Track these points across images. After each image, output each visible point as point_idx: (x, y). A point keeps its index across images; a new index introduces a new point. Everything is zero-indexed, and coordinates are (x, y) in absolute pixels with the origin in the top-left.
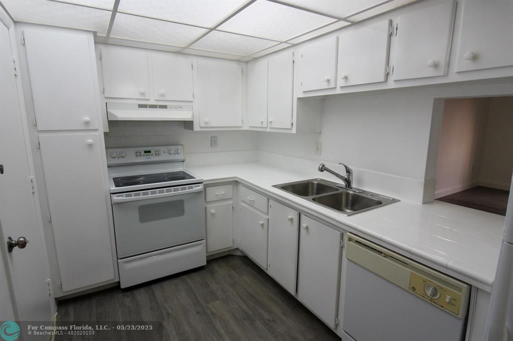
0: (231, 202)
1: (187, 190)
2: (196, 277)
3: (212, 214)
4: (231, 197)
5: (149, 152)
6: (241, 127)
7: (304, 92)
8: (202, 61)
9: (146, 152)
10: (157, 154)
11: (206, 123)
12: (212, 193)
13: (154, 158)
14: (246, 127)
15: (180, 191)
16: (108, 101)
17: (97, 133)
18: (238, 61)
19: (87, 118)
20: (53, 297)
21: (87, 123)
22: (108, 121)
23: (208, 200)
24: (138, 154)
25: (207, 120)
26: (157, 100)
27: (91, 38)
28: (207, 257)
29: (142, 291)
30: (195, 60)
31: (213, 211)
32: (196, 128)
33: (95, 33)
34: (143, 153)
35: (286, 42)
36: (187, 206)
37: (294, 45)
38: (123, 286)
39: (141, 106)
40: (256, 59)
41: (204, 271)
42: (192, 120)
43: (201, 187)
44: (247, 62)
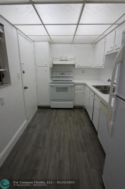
0: (83, 91)
1: (69, 85)
2: (69, 110)
3: (77, 94)
4: (83, 89)
5: (63, 74)
6: (91, 67)
7: (107, 52)
8: (79, 45)
9: (62, 74)
10: (65, 75)
11: (79, 65)
12: (77, 87)
13: (64, 76)
14: (93, 67)
15: (67, 85)
16: (53, 59)
17: (48, 67)
18: (92, 43)
19: (46, 63)
20: (37, 105)
21: (46, 65)
22: (53, 65)
23: (75, 89)
24: (60, 74)
25: (79, 64)
26: (65, 58)
27: (48, 43)
28: (74, 106)
29: (55, 110)
30: (77, 45)
31: (77, 92)
32: (76, 67)
33: (49, 41)
34: (61, 74)
35: (102, 35)
36: (69, 90)
37: (106, 36)
38: (51, 107)
39: (60, 60)
40: (97, 42)
41: (72, 110)
42: (74, 64)
43: (73, 84)
44: (95, 44)
